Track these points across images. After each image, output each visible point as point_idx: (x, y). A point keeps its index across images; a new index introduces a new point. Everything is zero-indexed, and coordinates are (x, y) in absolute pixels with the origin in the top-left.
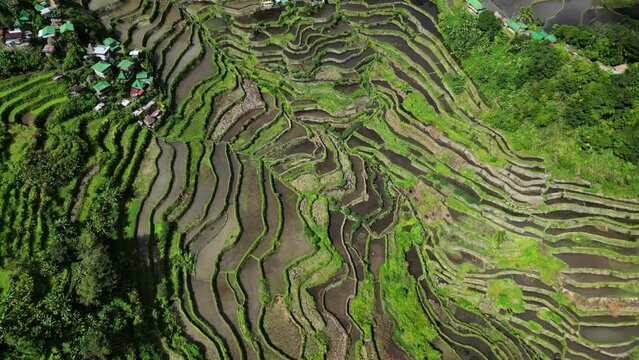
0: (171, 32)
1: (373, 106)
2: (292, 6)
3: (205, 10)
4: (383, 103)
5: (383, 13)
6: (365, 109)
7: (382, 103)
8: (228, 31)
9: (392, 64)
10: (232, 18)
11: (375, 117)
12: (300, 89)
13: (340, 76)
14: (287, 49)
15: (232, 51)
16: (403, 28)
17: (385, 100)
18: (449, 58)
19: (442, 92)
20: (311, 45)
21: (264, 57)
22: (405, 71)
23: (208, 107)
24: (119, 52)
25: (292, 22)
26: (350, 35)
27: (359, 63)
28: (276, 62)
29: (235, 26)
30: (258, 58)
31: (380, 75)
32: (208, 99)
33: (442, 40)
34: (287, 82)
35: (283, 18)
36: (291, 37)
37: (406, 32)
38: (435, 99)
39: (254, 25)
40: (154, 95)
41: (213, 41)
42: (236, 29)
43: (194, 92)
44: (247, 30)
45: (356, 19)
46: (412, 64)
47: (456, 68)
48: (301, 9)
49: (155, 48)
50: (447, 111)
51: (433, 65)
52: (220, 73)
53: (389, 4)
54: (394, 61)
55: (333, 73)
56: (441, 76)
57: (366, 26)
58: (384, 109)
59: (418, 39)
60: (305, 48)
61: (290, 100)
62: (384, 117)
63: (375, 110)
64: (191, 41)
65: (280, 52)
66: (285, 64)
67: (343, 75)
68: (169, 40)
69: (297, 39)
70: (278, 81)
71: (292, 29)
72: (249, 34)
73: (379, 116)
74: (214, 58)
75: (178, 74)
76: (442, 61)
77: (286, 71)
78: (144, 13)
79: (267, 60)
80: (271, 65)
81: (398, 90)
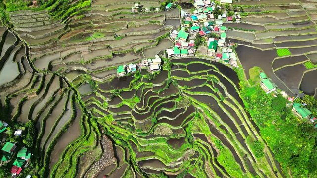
0: (51, 102)
1: (195, 156)
2: (138, 74)
3: (79, 78)
4: (203, 153)
5: (200, 78)
6: (189, 159)
7: (201, 152)
8: (94, 94)
9: (207, 121)
10: (97, 85)
11: (197, 166)
12: (142, 143)
13: (171, 132)
14: (134, 110)
15: (96, 110)
16: (215, 92)
17: (204, 151)
18: (249, 123)
19: (246, 152)
20: (151, 106)
21: (118, 116)
22: (218, 128)
23: (74, 169)
24: (7, 132)
25: (138, 87)
26: (177, 97)
27: (185, 120)
28: (126, 120)
29: (99, 92)
30: (114, 117)
31: (199, 130)
32: (75, 160)
33: (243, 106)
34: (134, 136)
35: (132, 84)
36: (137, 100)
37: (216, 94)
38: (241, 158)
39: (112, 91)
40: (31, 168)
41: (83, 103)
42: (99, 94)
43: (64, 156)
44: (106, 95)
45: (182, 83)
46: (222, 123)
47: (256, 133)
48: (145, 76)
49: (38, 118)
50: (250, 171)
51: (238, 126)
52: (85, 134)
53: (204, 71)
54: (209, 118)
55: (166, 129)
56: (244, 137)
57: (188, 89)
58: (203, 159)
59: (226, 102)
60: (147, 109)
61: (136, 153)
62: (203, 167)
63: (197, 159)
64: (66, 107)
65: (130, 113)
66: (132, 122)
67: (173, 130)
68: (50, 108)
69: (142, 101)
70: (127, 136)
71: (138, 93)
72: (108, 99)
73: (200, 165)
74: (82, 120)
75: (53, 140)
76: (244, 124)
77: (133, 128)
78: (32, 87)
79: (120, 119)
80: (122, 122)
81: (213, 144)
